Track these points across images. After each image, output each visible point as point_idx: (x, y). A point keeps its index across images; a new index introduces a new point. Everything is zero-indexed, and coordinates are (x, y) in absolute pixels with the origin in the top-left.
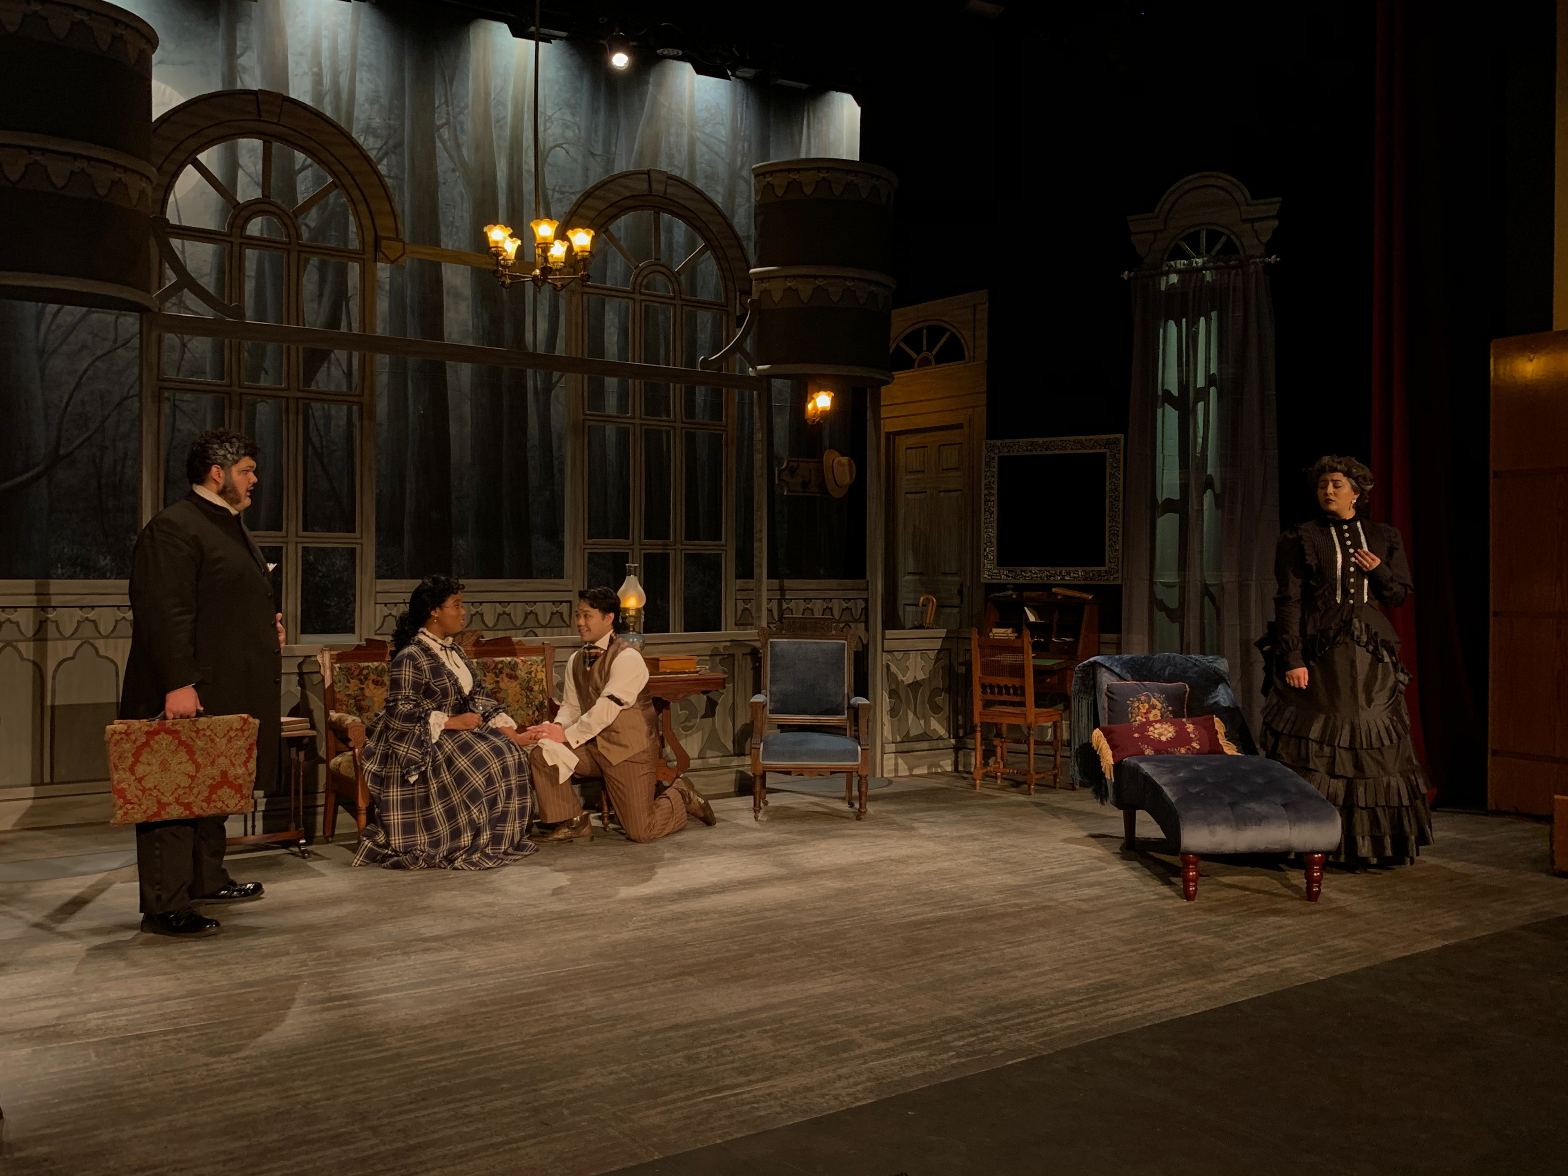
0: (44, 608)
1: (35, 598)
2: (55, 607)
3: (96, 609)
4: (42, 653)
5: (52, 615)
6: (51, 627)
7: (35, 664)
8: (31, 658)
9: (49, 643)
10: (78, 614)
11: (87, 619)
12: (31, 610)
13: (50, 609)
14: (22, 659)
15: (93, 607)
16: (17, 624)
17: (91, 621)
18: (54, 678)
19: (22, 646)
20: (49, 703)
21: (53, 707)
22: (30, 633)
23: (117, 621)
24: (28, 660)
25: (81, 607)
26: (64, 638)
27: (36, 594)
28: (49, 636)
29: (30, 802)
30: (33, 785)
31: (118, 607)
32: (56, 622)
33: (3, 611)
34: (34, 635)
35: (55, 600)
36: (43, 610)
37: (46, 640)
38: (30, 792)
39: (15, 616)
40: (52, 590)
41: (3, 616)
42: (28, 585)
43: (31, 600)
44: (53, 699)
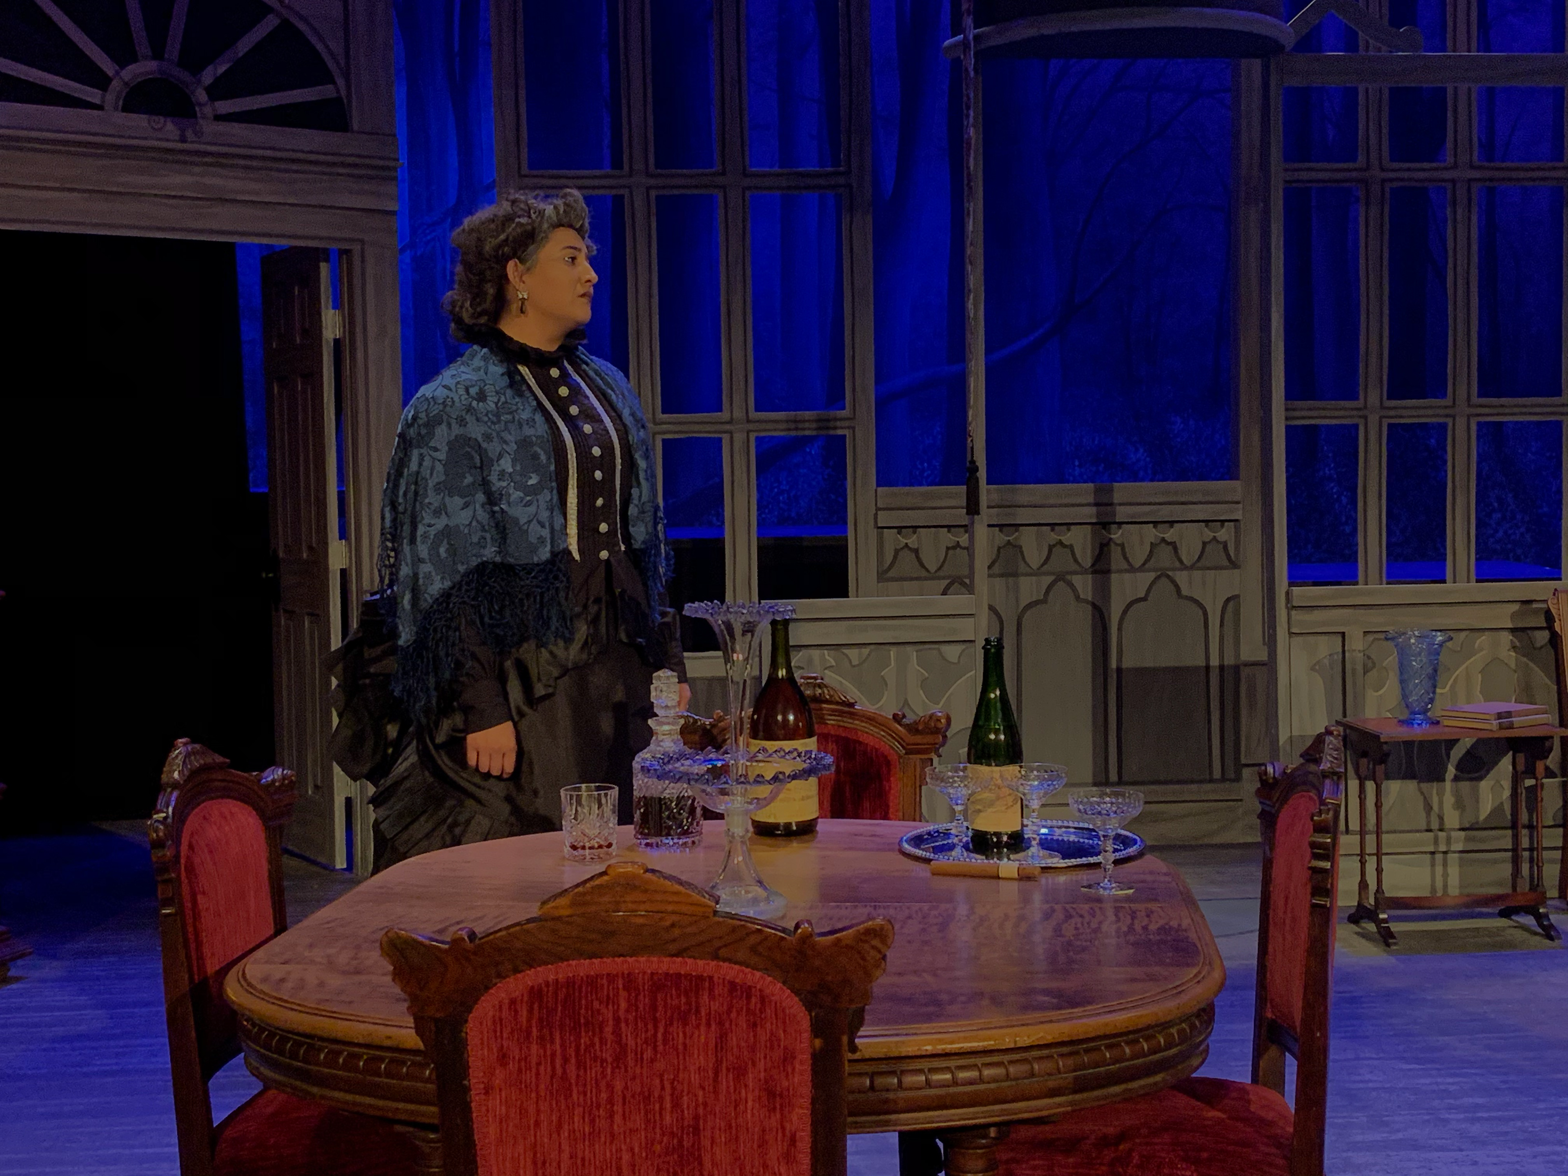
0: (1106, 525)
1: (1094, 510)
2: (1120, 524)
3: (1176, 525)
4: (1103, 590)
5: (1116, 535)
6: (1115, 554)
7: (1094, 605)
8: (1090, 598)
9: (1114, 577)
10: (1151, 533)
11: (1163, 540)
12: (1089, 527)
13: (1114, 527)
14: (1078, 598)
15: (1172, 523)
16: (1071, 547)
17: (1168, 543)
18: (1120, 629)
19: (1077, 580)
20: (1114, 665)
21: (1119, 670)
22: (1088, 563)
23: (1204, 544)
24: (1086, 601)
25: (1155, 523)
26: (1132, 569)
27: (1096, 504)
28: (1114, 567)
31: (1206, 522)
32: (1122, 546)
33: (1053, 530)
34: (1093, 565)
35: (1122, 512)
36: (1104, 528)
37: (1108, 571)
39: (1068, 538)
40: (1117, 498)
41: (1053, 537)
42: (1085, 491)
43: (1089, 513)
44: (1120, 659)
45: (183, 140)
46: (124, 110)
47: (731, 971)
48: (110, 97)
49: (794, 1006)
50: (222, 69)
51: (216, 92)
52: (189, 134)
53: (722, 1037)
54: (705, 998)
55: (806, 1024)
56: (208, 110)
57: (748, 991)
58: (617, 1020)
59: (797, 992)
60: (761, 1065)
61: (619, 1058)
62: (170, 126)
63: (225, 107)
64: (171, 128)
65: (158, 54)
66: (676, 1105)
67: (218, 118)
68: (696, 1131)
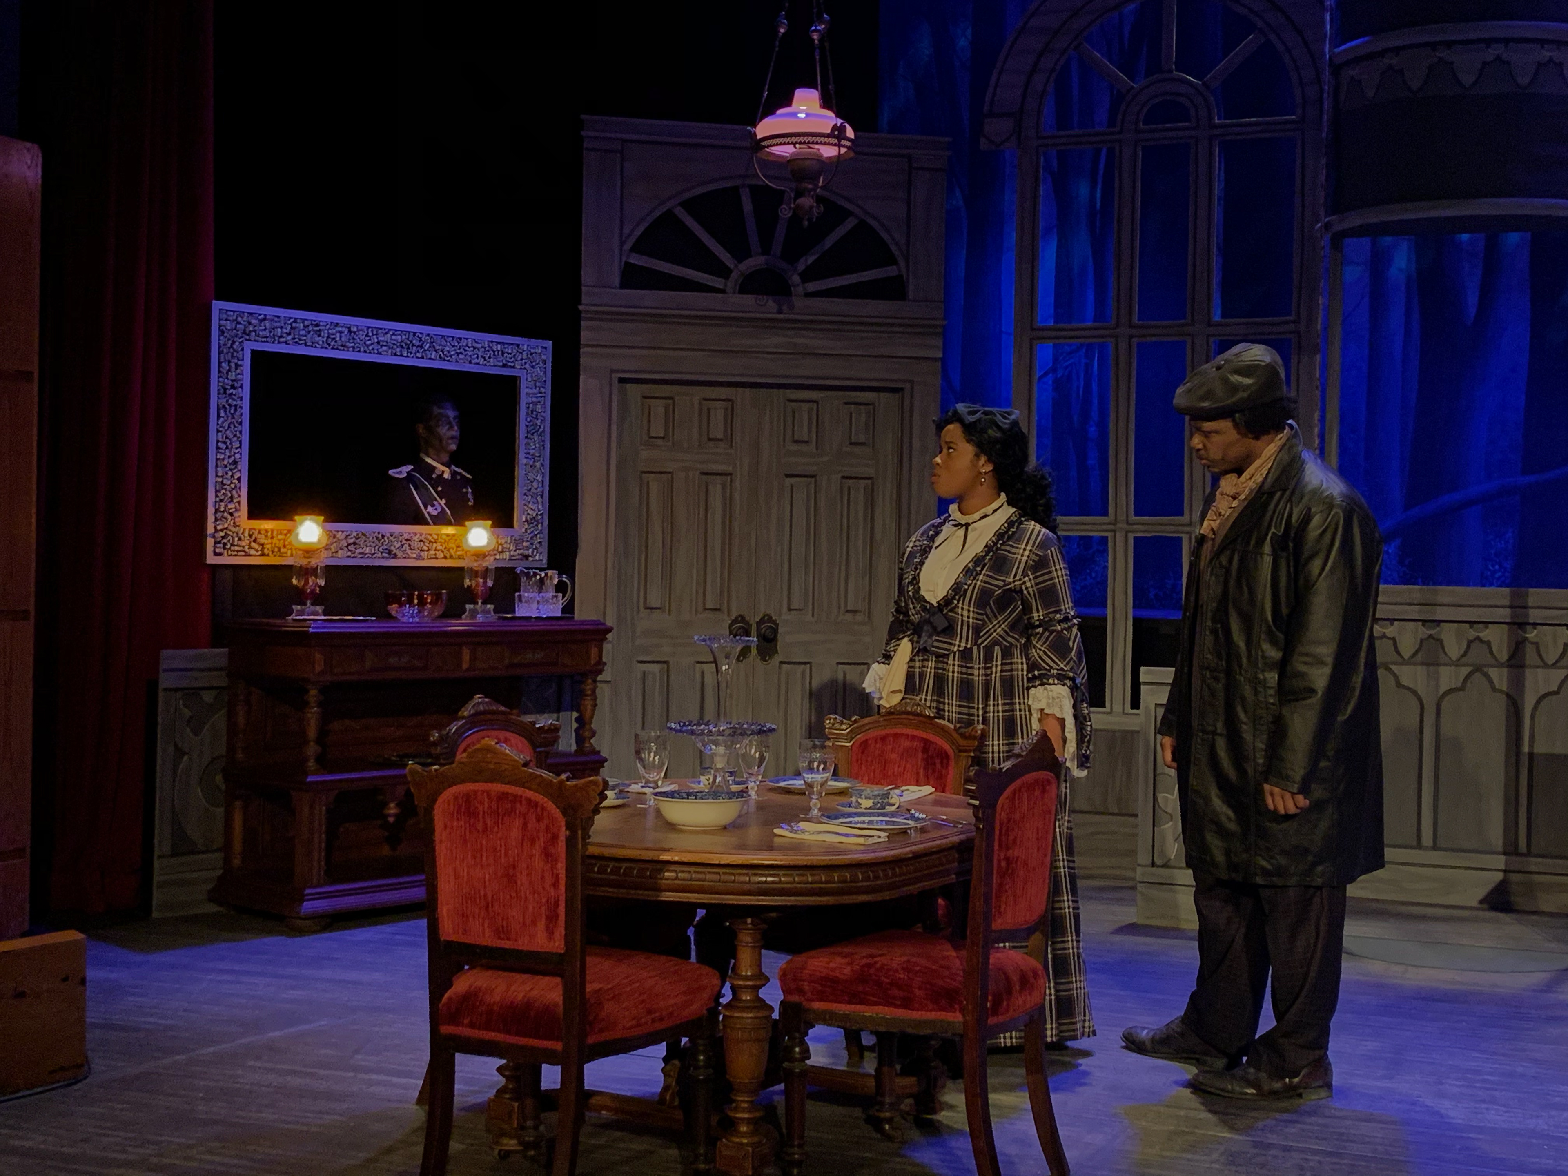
0: (1522, 625)
1: (1508, 610)
2: (1535, 625)
4: (1518, 683)
5: (1531, 635)
6: (1530, 650)
7: (1509, 696)
8: (1505, 689)
9: (1528, 673)
12: (1505, 626)
13: (1529, 628)
14: (1494, 689)
16: (1488, 644)
18: (1533, 717)
19: (1494, 673)
20: (1526, 749)
21: (1531, 755)
22: (1504, 656)
24: (1501, 691)
26: (1546, 666)
27: (1511, 607)
28: (1528, 662)
29: (1500, 876)
30: (1505, 854)
32: (1537, 644)
33: (1471, 627)
34: (1508, 660)
35: (1535, 615)
36: (1520, 628)
37: (1522, 666)
38: (1500, 862)
39: (1485, 634)
40: (1531, 602)
41: (1472, 634)
42: (1501, 594)
43: (1505, 614)
44: (1531, 746)
45: (780, 312)
46: (741, 292)
47: (529, 794)
48: (730, 284)
49: (557, 813)
50: (811, 259)
51: (806, 277)
52: (785, 308)
53: (525, 825)
54: (518, 805)
55: (563, 823)
56: (800, 290)
57: (536, 805)
58: (484, 812)
59: (558, 807)
60: (542, 839)
61: (485, 830)
62: (771, 303)
63: (812, 287)
64: (771, 304)
65: (766, 250)
66: (506, 855)
67: (808, 295)
68: (514, 867)
